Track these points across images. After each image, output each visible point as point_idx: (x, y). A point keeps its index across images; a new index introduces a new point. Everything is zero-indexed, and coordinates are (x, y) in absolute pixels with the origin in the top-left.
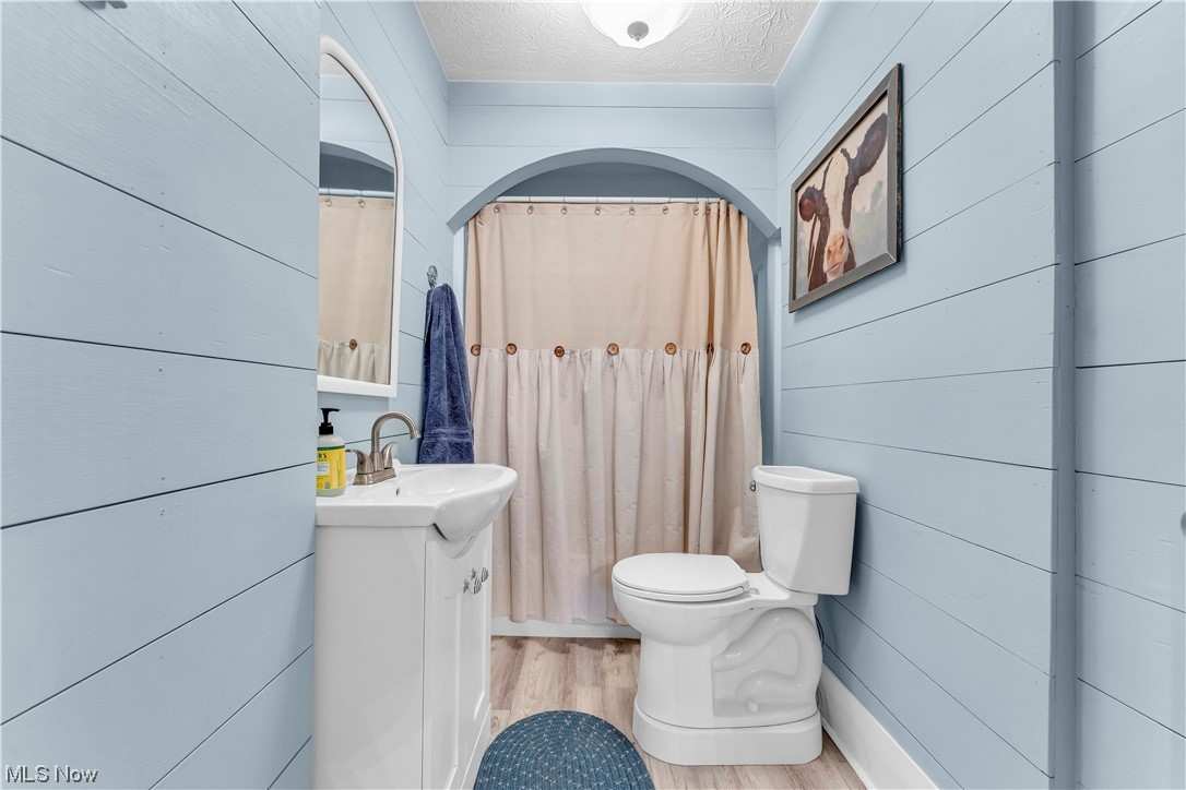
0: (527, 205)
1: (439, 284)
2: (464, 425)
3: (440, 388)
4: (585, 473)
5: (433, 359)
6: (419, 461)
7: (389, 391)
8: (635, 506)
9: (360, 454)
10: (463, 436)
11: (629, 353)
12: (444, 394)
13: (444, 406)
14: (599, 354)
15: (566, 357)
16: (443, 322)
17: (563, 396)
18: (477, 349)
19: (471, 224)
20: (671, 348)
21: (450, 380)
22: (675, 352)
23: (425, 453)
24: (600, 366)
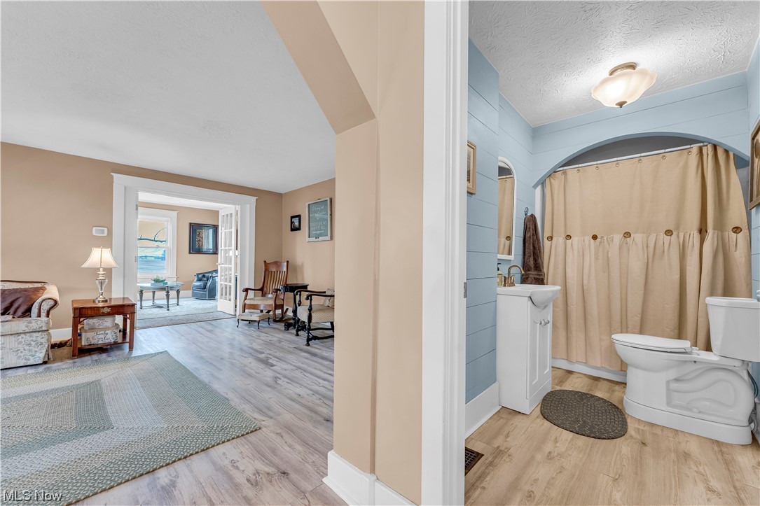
0: (577, 169)
1: (529, 214)
2: (540, 271)
3: (530, 256)
4: (609, 297)
5: (527, 245)
6: (522, 283)
7: (511, 257)
8: (640, 316)
9: (505, 277)
10: (540, 275)
11: (638, 237)
12: (532, 259)
13: (532, 263)
14: (618, 238)
15: (598, 240)
16: (531, 230)
17: (597, 259)
18: (551, 238)
19: (547, 181)
20: (669, 233)
21: (534, 253)
22: (672, 234)
23: (524, 280)
24: (618, 243)
